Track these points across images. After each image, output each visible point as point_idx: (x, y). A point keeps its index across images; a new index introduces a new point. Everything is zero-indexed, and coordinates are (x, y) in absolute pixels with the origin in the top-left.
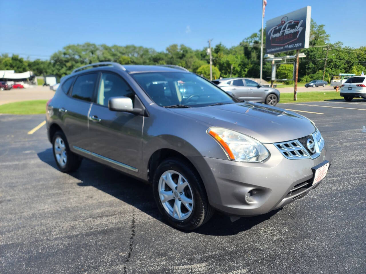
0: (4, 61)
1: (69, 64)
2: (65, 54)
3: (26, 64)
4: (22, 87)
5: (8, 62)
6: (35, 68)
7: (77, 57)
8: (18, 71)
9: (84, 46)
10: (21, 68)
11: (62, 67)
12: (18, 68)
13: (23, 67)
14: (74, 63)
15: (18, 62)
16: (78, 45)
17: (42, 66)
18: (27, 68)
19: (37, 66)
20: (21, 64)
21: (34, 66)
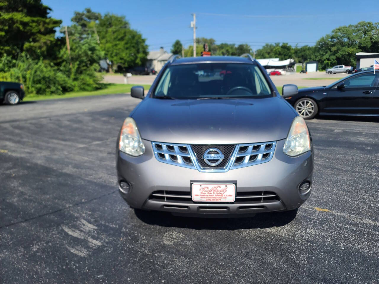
0: (274, 49)
1: (334, 49)
2: (332, 37)
3: (293, 51)
4: (279, 74)
5: (277, 51)
6: (300, 54)
7: (346, 40)
8: (284, 59)
9: (356, 27)
10: (287, 55)
11: (327, 53)
12: (285, 55)
13: (290, 54)
14: (340, 47)
15: (286, 50)
16: (350, 26)
17: (308, 52)
18: (293, 55)
19: (303, 53)
20: (288, 52)
21: (300, 52)
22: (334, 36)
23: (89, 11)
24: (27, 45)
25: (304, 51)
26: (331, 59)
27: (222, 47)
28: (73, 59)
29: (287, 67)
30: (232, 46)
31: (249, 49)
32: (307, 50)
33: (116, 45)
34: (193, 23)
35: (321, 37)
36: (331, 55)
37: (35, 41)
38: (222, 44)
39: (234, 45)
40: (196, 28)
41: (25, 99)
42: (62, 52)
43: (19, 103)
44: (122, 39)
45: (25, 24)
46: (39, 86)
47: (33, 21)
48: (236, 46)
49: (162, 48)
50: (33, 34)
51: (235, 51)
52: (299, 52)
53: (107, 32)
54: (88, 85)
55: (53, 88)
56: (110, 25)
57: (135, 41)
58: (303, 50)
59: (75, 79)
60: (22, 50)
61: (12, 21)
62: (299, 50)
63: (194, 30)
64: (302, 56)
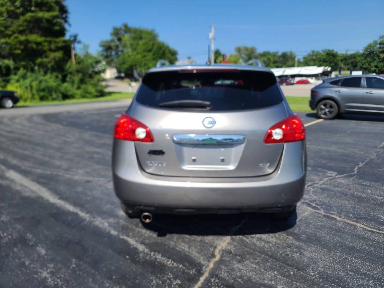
0: (318, 57)
1: (382, 56)
3: (340, 58)
5: (322, 58)
6: (350, 61)
10: (332, 63)
11: (375, 60)
13: (336, 61)
15: (331, 57)
17: (358, 59)
19: (353, 60)
20: (334, 59)
21: (350, 59)
22: (382, 43)
23: (126, 26)
24: (39, 60)
25: (354, 58)
26: (379, 66)
27: (264, 55)
28: (78, 71)
29: (319, 75)
30: (274, 55)
31: (294, 56)
32: (358, 56)
33: (145, 56)
34: (211, 35)
35: (369, 43)
36: (380, 62)
37: (46, 57)
38: (264, 52)
39: (277, 52)
40: (215, 39)
41: (19, 104)
42: (68, 65)
43: (13, 107)
44: (150, 51)
45: (38, 44)
46: (42, 94)
47: (46, 41)
48: (280, 54)
49: (189, 58)
50: (44, 52)
51: (277, 59)
52: (348, 59)
53: (138, 44)
54: (90, 93)
55: (54, 96)
56: (141, 38)
57: (161, 52)
58: (353, 56)
59: (79, 88)
60: (35, 64)
61: (27, 42)
62: (349, 57)
63: (213, 41)
64: (352, 63)
